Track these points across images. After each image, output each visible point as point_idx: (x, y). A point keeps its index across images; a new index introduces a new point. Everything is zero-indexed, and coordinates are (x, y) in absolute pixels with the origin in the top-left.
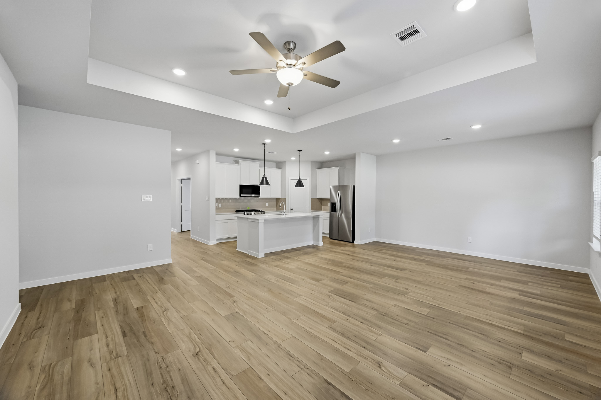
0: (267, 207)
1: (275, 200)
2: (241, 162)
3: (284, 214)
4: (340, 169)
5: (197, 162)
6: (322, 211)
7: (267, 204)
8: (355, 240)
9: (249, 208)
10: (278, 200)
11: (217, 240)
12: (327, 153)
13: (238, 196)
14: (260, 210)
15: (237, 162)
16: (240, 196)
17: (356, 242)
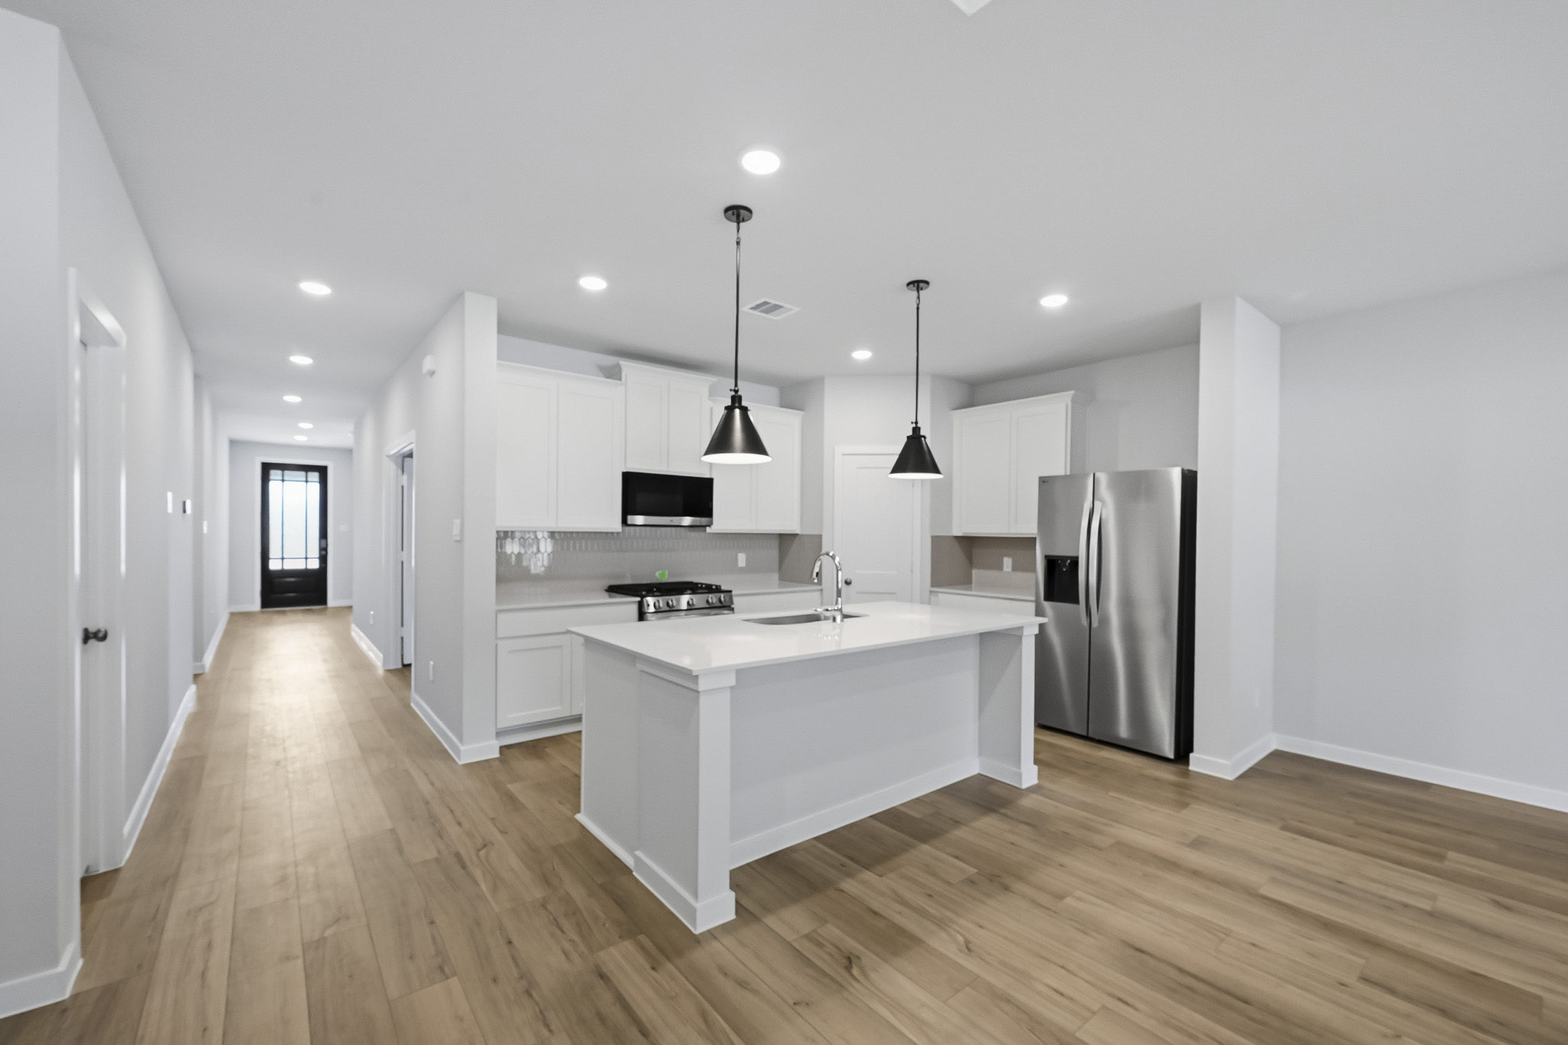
0: (743, 570)
1: (775, 543)
2: (628, 367)
3: (839, 618)
4: (1073, 401)
5: (428, 364)
6: (970, 589)
7: (742, 559)
8: (1191, 750)
9: (663, 576)
10: (785, 540)
11: (500, 734)
12: (1054, 301)
13: (616, 525)
14: (711, 586)
15: (613, 373)
16: (624, 522)
17: (1198, 761)
